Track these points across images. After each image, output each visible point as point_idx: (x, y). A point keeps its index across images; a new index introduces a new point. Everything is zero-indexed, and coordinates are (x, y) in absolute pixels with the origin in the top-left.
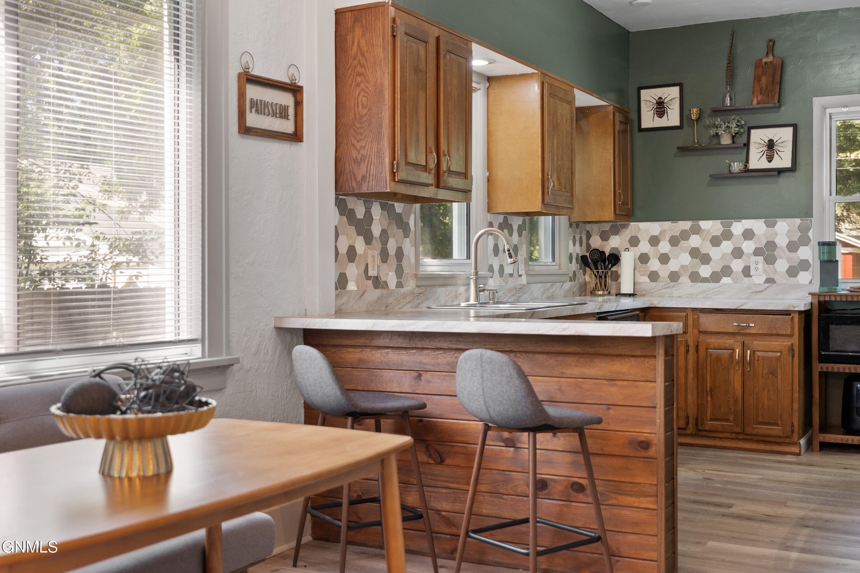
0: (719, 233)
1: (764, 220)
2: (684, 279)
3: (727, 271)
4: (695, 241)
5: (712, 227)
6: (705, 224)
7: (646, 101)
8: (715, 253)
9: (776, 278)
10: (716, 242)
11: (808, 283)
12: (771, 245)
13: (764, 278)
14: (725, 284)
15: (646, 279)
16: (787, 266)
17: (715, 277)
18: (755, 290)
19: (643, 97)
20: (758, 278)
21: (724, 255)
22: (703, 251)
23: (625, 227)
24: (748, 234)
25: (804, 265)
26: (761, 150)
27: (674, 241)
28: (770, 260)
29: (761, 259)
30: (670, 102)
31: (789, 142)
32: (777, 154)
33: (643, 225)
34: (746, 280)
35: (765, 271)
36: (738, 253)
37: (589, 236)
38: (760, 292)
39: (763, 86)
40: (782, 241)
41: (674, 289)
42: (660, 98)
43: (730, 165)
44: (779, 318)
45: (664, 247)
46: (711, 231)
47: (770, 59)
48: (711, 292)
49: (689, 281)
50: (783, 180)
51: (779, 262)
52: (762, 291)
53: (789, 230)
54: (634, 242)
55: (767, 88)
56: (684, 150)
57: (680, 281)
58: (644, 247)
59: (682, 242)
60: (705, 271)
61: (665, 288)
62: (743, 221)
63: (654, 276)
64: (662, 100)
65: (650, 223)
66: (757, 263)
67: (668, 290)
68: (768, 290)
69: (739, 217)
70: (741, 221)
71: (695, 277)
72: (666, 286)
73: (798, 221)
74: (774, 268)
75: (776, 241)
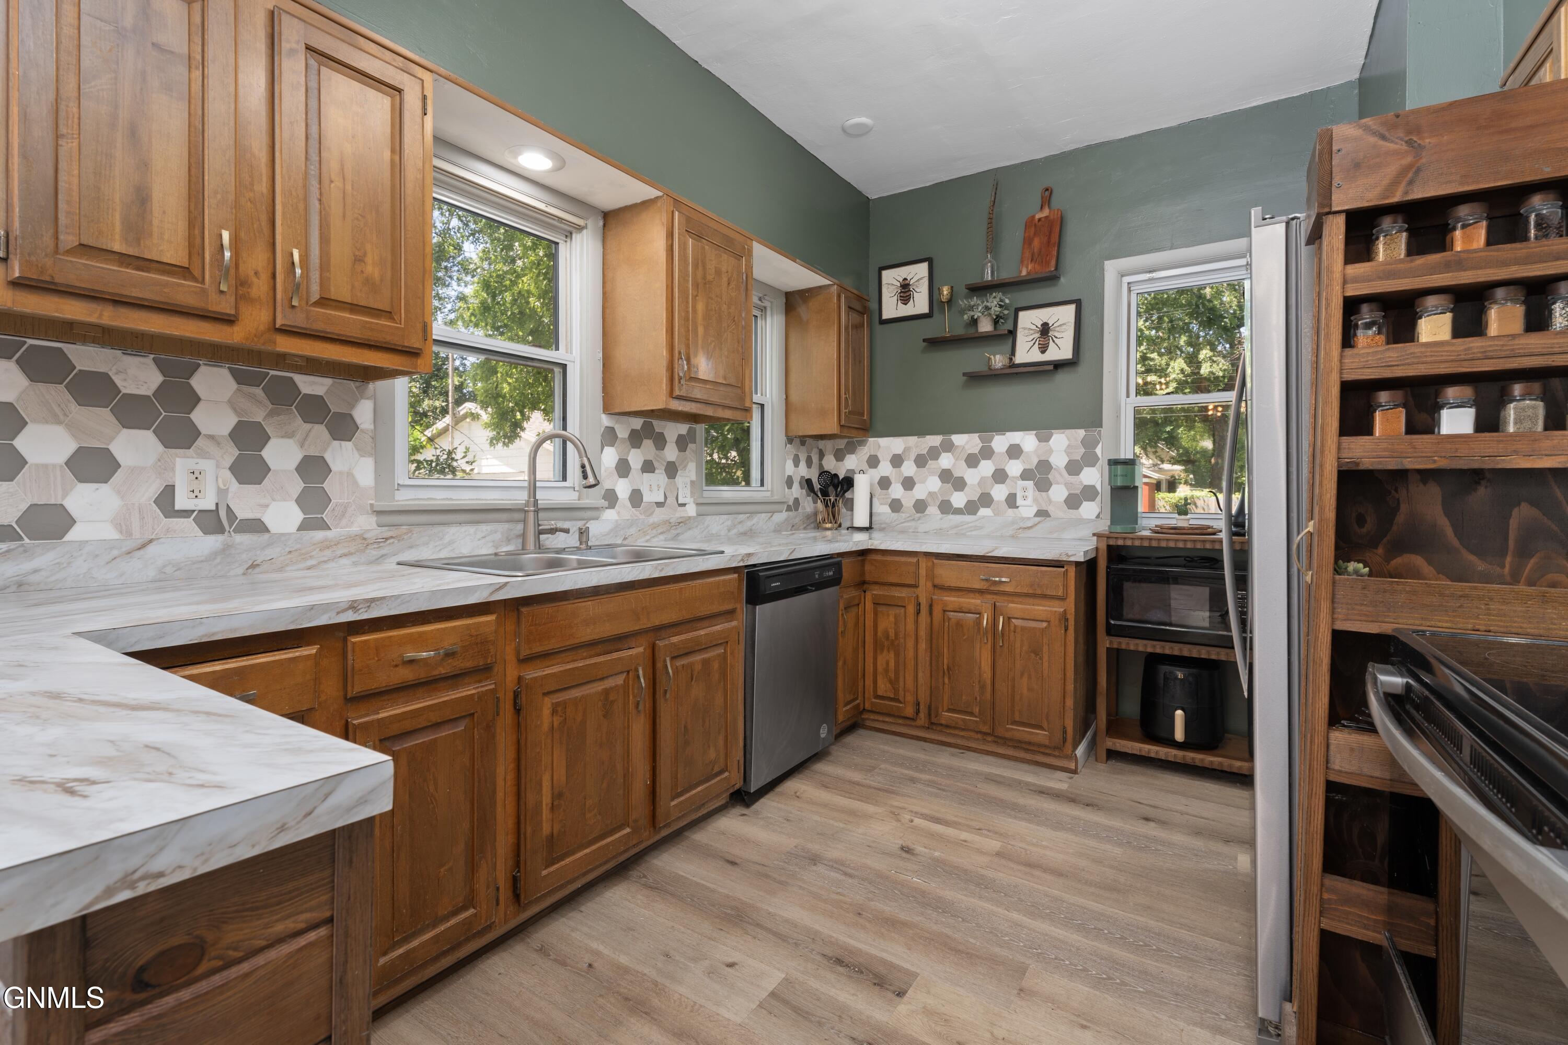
0: (976, 450)
1: (1035, 432)
2: (933, 510)
3: (986, 500)
4: (946, 461)
5: (967, 442)
6: (959, 439)
7: (889, 284)
8: (972, 477)
9: (1051, 509)
10: (972, 461)
11: (1093, 517)
12: (1044, 466)
13: (1034, 510)
14: (983, 517)
15: (886, 509)
16: (1065, 494)
17: (971, 508)
18: (1022, 525)
19: (885, 279)
20: (1027, 508)
21: (983, 479)
22: (957, 474)
23: (862, 443)
24: (1014, 452)
25: (1089, 493)
26: (1032, 337)
27: (921, 461)
28: (1043, 485)
29: (1030, 484)
30: (917, 283)
31: (1070, 324)
32: (1054, 341)
33: (884, 442)
34: (1011, 512)
35: (1035, 500)
36: (1000, 476)
37: (822, 455)
38: (1029, 528)
39: (1035, 251)
40: (1059, 460)
41: (919, 522)
42: (905, 279)
43: (989, 359)
44: (1046, 571)
45: (908, 468)
46: (966, 447)
47: (1046, 212)
48: (966, 526)
49: (939, 512)
50: (1062, 377)
51: (1054, 488)
52: (1031, 527)
53: (1069, 446)
54: (873, 462)
55: (1040, 252)
56: (934, 343)
57: (927, 512)
58: (885, 468)
59: (930, 462)
60: (959, 500)
61: (908, 521)
62: (1008, 434)
63: (896, 506)
64: (907, 282)
65: (892, 438)
66: (1025, 489)
67: (912, 524)
68: (1039, 526)
69: (1003, 429)
70: (1004, 434)
71: (946, 507)
72: (910, 518)
73: (1081, 433)
74: (1048, 496)
75: (1050, 460)
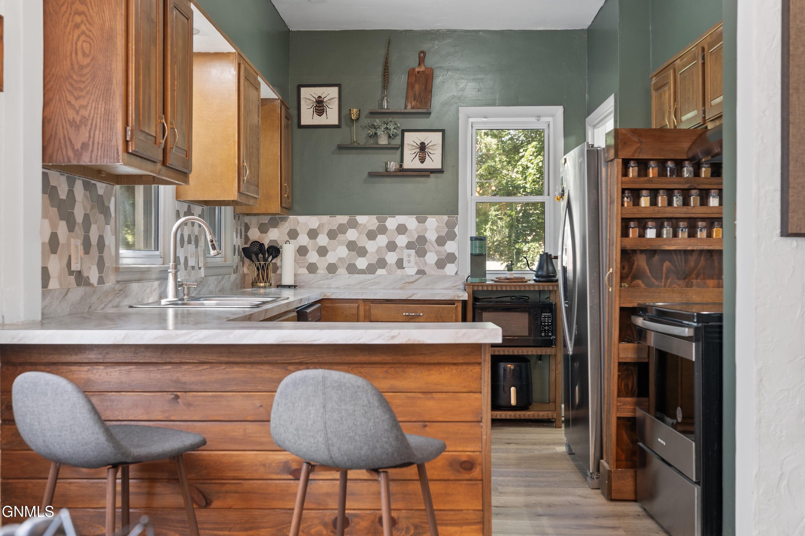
0: (374, 227)
1: (415, 216)
2: (342, 271)
3: (382, 263)
4: (352, 235)
5: (368, 222)
6: (361, 219)
7: (306, 99)
8: (371, 246)
9: (426, 269)
10: (371, 235)
11: (454, 274)
12: (422, 239)
13: (415, 270)
14: (380, 276)
15: (304, 271)
16: (436, 258)
17: (371, 269)
18: (407, 280)
19: (302, 96)
20: (411, 270)
21: (379, 248)
22: (360, 244)
23: (284, 219)
24: (402, 229)
25: (451, 258)
26: (414, 151)
27: (332, 235)
28: (421, 253)
29: (413, 252)
30: (329, 101)
31: (439, 145)
32: (429, 156)
33: (302, 219)
34: (399, 272)
35: (416, 263)
36: (392, 246)
37: (247, 228)
38: (412, 282)
39: (417, 93)
40: (431, 236)
41: (333, 280)
42: (320, 97)
43: (386, 164)
44: (445, 307)
45: (323, 240)
46: (367, 225)
47: (422, 69)
48: (367, 282)
49: (347, 273)
50: (433, 179)
51: (429, 254)
52: (414, 281)
53: (437, 226)
54: (293, 234)
55: (420, 95)
56: (341, 148)
57: (337, 273)
58: (303, 240)
59: (339, 235)
60: (362, 263)
61: (323, 280)
62: (397, 217)
63: (312, 268)
64: (321, 99)
65: (309, 216)
66: (409, 256)
67: (326, 282)
68: (420, 281)
69: (393, 214)
70: (395, 217)
71: (352, 269)
72: (325, 278)
73: (445, 218)
74: (425, 260)
75: (426, 235)
